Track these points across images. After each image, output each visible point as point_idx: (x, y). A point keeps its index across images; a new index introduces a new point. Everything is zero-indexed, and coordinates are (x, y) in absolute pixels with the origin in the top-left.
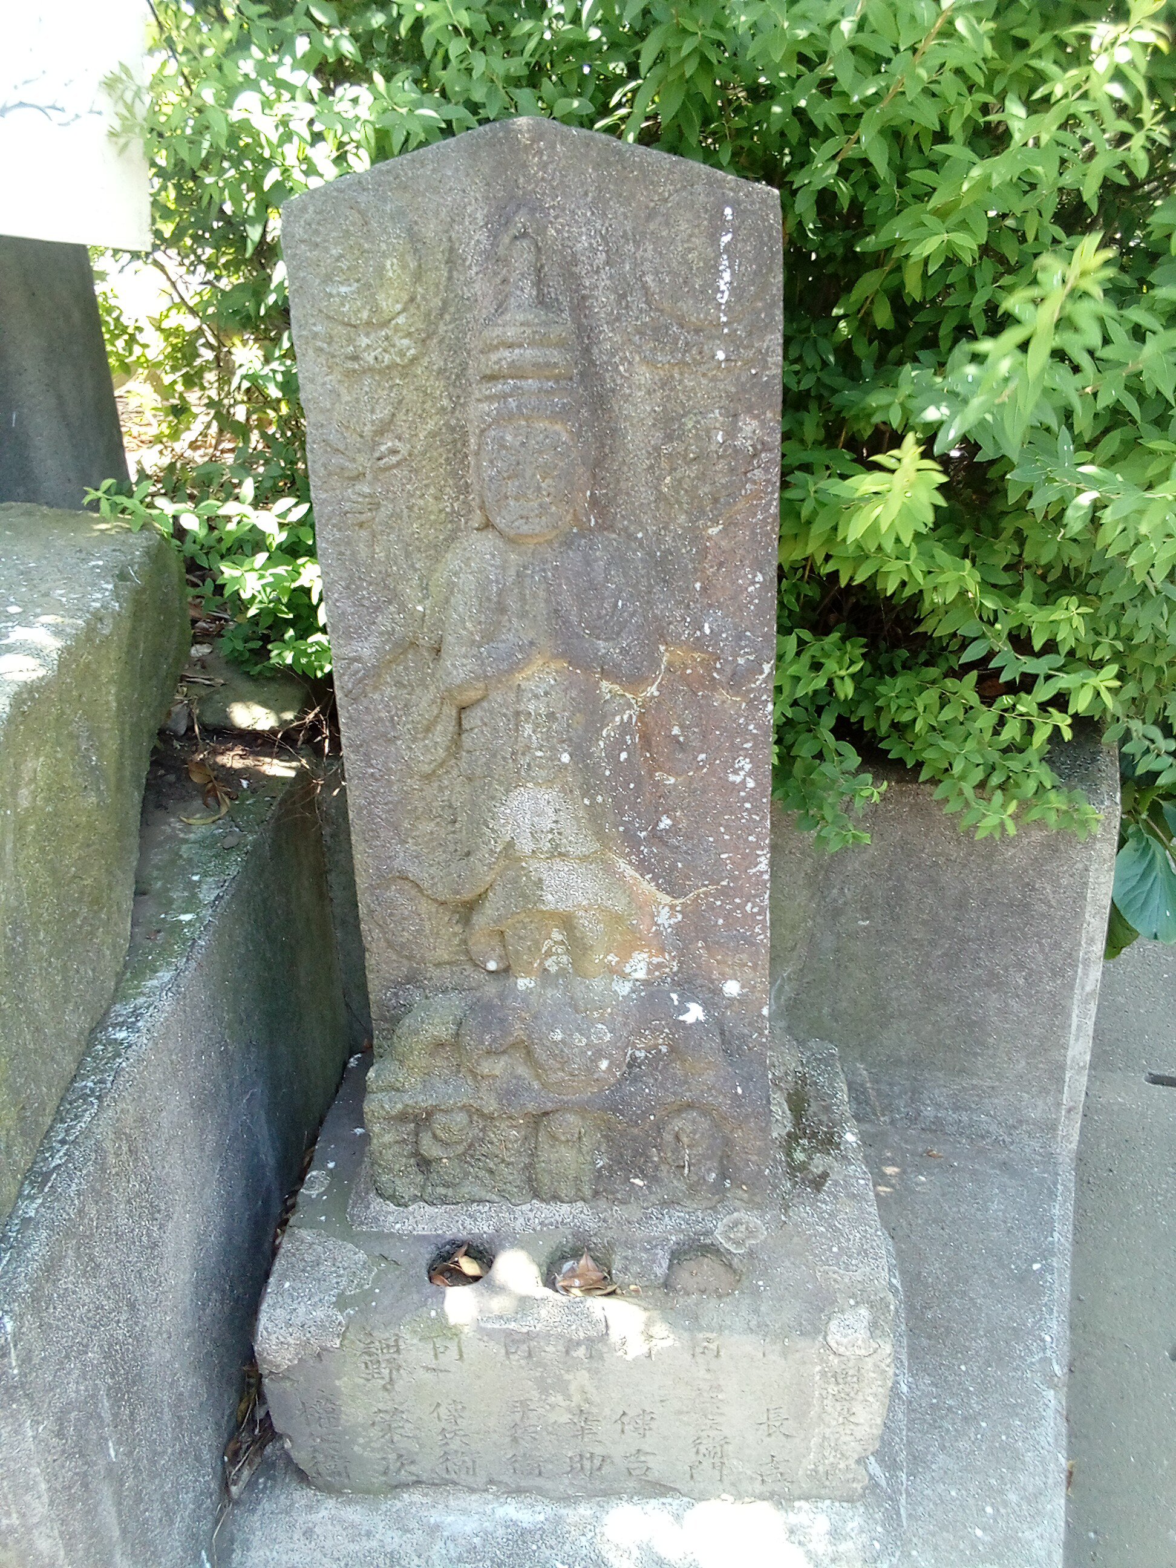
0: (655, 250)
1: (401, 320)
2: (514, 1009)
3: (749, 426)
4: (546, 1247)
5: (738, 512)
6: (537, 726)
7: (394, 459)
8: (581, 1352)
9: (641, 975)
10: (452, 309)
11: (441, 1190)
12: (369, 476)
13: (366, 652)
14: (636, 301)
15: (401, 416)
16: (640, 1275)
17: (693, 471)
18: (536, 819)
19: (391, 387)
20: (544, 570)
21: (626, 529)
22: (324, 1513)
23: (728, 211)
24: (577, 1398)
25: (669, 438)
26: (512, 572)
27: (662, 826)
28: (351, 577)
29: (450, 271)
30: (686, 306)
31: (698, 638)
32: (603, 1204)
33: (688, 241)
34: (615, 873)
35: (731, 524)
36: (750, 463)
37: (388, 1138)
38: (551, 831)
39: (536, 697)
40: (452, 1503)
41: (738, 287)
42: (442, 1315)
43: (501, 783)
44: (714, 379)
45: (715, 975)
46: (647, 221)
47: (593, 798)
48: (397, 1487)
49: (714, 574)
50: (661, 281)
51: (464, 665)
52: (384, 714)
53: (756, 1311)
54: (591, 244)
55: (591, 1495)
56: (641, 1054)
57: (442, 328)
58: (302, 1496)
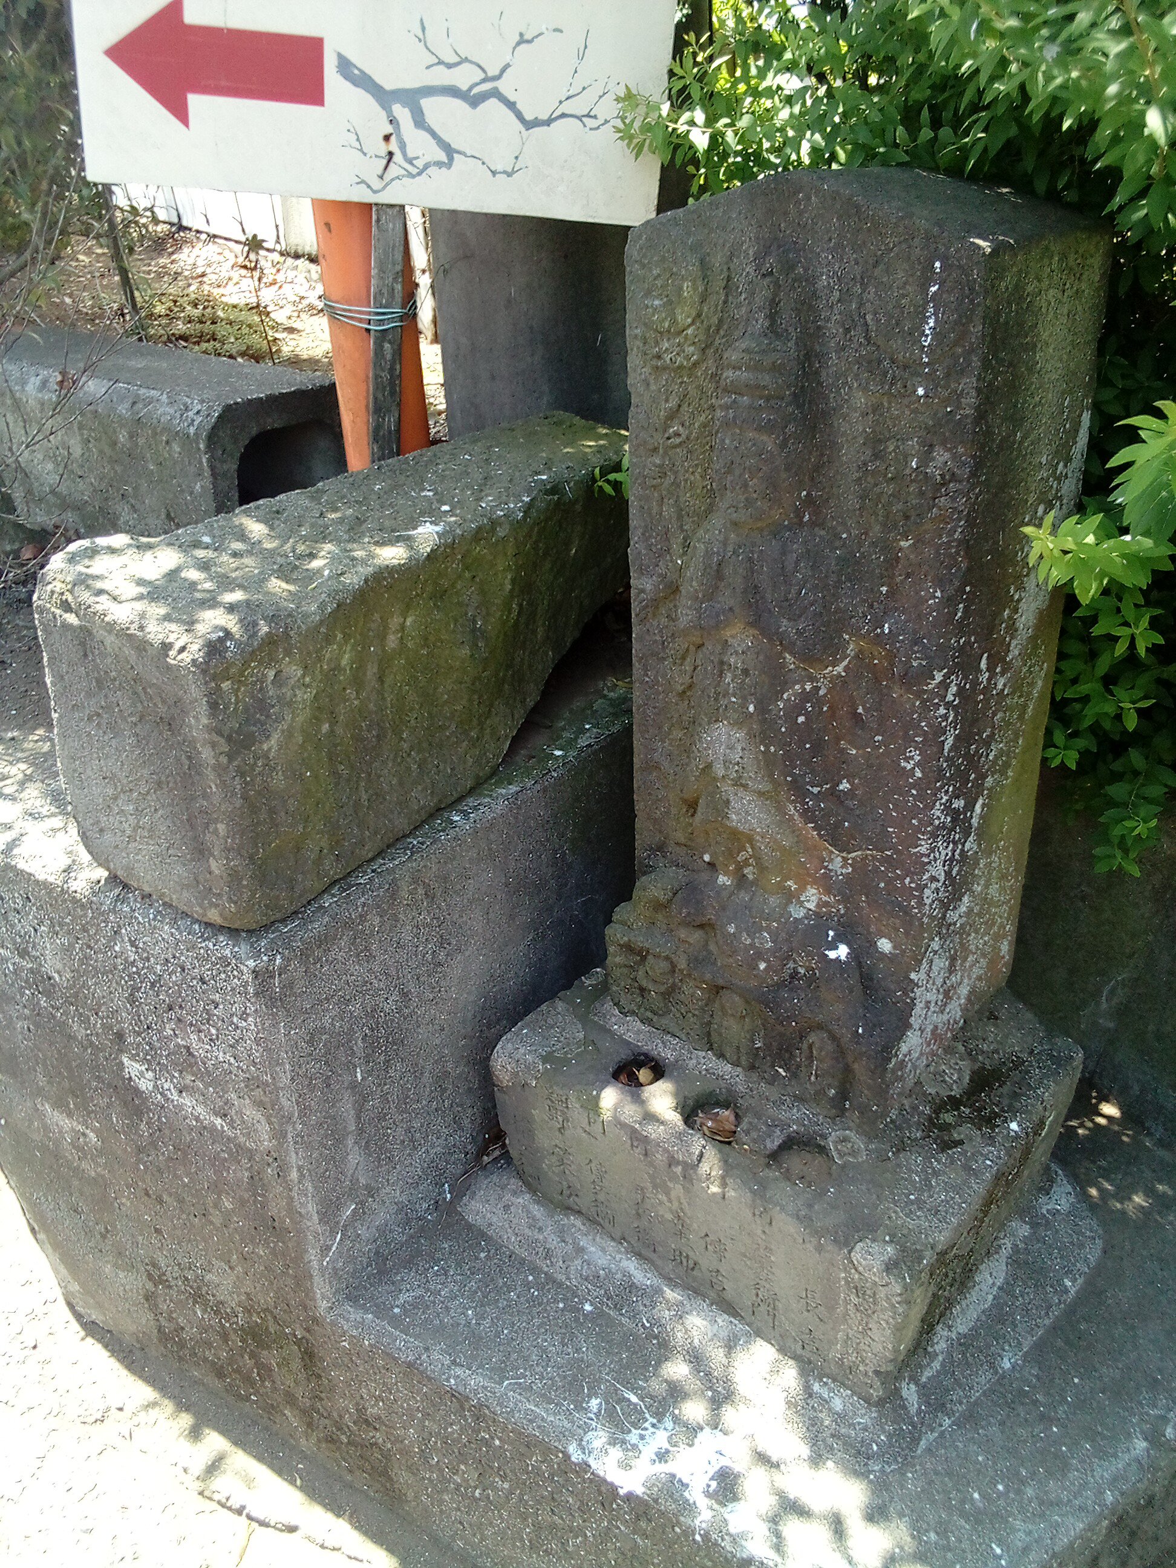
0: (876, 293)
1: (690, 331)
2: (710, 896)
3: (941, 457)
4: (698, 1087)
5: (926, 531)
6: (735, 677)
7: (678, 440)
8: (679, 1170)
9: (811, 906)
10: (725, 327)
11: (649, 1014)
12: (661, 451)
13: (649, 587)
14: (857, 334)
15: (685, 407)
16: (755, 1141)
17: (890, 489)
18: (728, 751)
19: (682, 383)
20: (752, 552)
21: (833, 528)
22: (520, 1200)
23: (937, 264)
24: (676, 1205)
25: (876, 456)
26: (730, 548)
27: (841, 787)
28: (646, 527)
29: (727, 295)
30: (896, 344)
31: (878, 635)
32: (755, 1076)
33: (903, 288)
34: (786, 814)
35: (919, 541)
36: (939, 490)
37: (618, 959)
38: (738, 763)
39: (736, 652)
40: (598, 1239)
41: (940, 332)
42: (598, 1096)
43: (706, 715)
44: (915, 411)
45: (873, 929)
46: (874, 267)
47: (767, 747)
48: (568, 1209)
49: (902, 582)
50: (878, 321)
51: (687, 615)
52: (658, 638)
53: (810, 1206)
54: (829, 283)
55: (686, 1287)
56: (802, 971)
57: (717, 342)
58: (514, 1183)
